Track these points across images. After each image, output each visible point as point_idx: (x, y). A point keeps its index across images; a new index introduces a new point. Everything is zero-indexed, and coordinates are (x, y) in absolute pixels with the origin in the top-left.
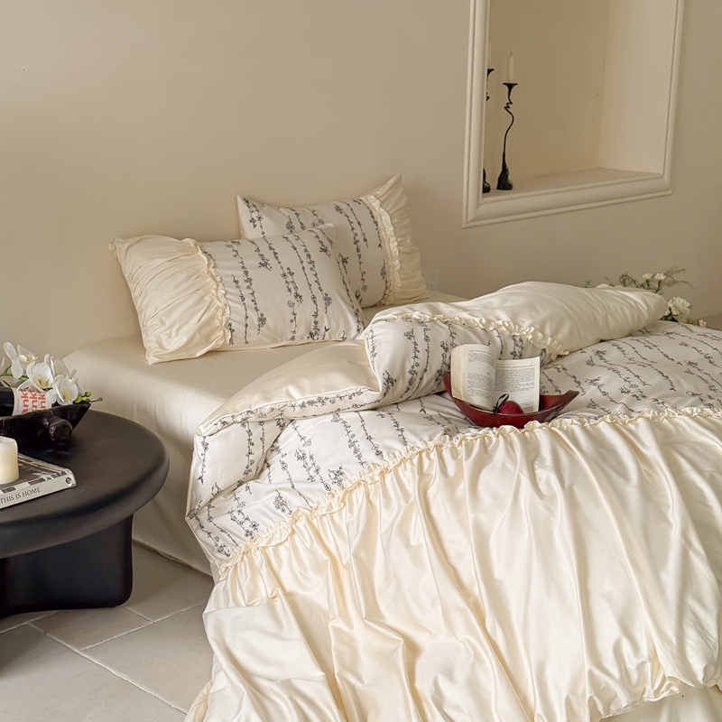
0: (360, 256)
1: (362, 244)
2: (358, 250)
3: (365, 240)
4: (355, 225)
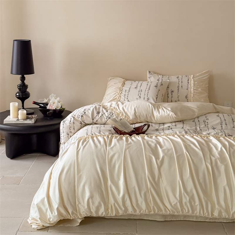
2: (178, 89)
3: (182, 87)
4: (180, 82)
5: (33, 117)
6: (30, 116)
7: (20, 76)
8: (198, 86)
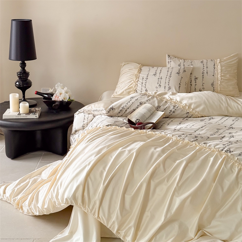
0: (203, 78)
1: (205, 74)
2: (203, 76)
3: (207, 73)
4: (205, 68)
5: (36, 110)
6: (33, 109)
7: (20, 62)
8: (225, 71)
